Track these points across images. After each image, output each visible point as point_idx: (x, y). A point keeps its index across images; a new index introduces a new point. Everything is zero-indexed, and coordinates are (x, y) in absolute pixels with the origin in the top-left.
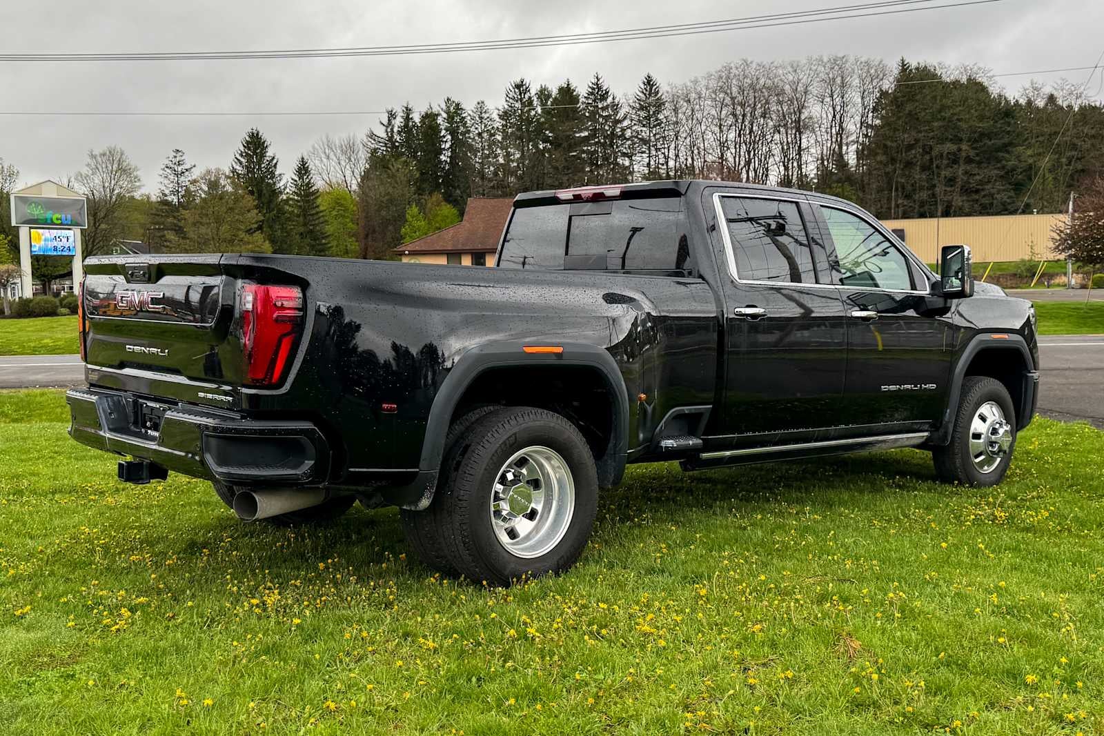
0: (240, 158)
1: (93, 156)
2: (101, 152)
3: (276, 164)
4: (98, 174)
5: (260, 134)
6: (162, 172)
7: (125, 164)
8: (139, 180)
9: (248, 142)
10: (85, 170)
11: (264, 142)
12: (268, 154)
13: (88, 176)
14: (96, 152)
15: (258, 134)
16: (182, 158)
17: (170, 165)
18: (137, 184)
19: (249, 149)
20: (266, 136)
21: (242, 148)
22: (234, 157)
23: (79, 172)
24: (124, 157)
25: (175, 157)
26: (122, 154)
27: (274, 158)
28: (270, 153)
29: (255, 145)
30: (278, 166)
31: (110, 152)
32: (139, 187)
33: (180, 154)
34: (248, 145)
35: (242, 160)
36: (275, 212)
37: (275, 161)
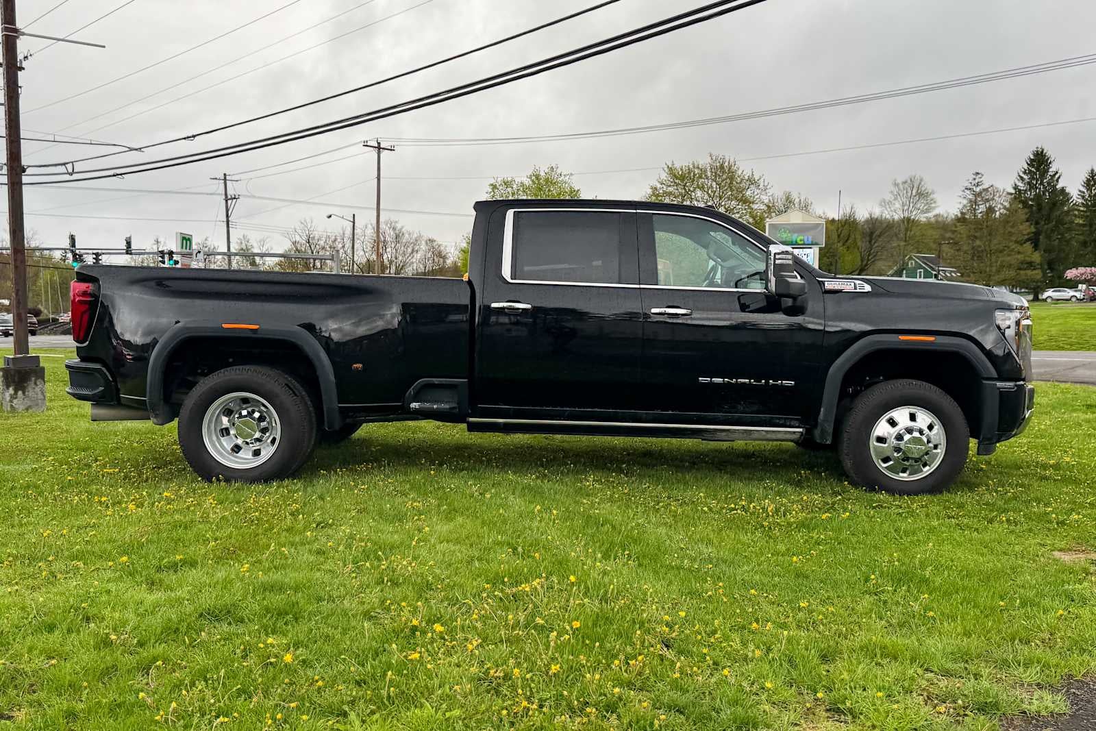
0: (1023, 175)
1: (896, 185)
2: (904, 180)
3: (1059, 178)
4: (899, 200)
5: (1045, 152)
6: (961, 193)
7: (923, 189)
8: (935, 202)
9: (1032, 160)
10: (889, 197)
11: (1048, 159)
12: (1050, 170)
13: (890, 201)
14: (899, 181)
15: (1042, 152)
16: (981, 179)
17: (970, 186)
18: (933, 205)
19: (1033, 166)
20: (1050, 152)
21: (1026, 166)
22: (1017, 174)
23: (884, 199)
24: (923, 183)
25: (975, 179)
26: (921, 180)
27: (1057, 173)
28: (1053, 169)
29: (1040, 162)
30: (1060, 180)
31: (911, 180)
32: (934, 208)
33: (980, 176)
34: (1031, 163)
35: (1025, 177)
36: (1054, 223)
37: (1057, 176)
